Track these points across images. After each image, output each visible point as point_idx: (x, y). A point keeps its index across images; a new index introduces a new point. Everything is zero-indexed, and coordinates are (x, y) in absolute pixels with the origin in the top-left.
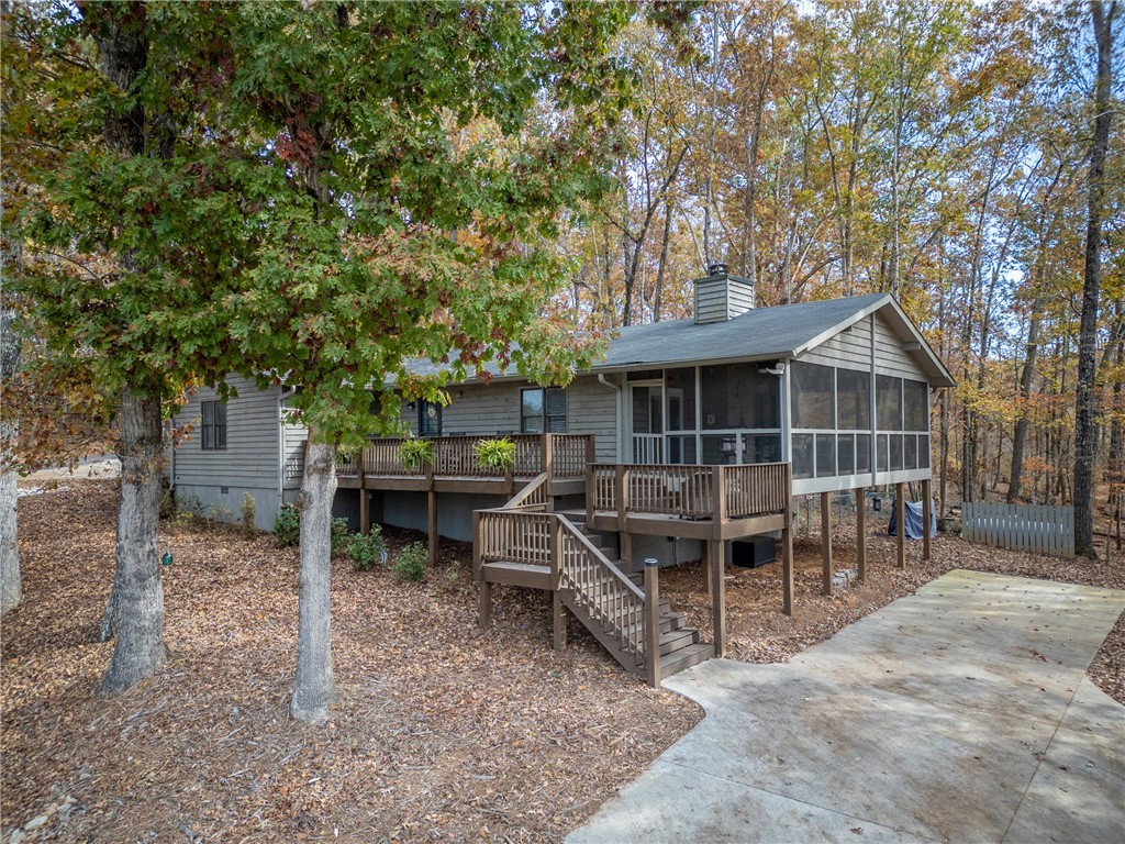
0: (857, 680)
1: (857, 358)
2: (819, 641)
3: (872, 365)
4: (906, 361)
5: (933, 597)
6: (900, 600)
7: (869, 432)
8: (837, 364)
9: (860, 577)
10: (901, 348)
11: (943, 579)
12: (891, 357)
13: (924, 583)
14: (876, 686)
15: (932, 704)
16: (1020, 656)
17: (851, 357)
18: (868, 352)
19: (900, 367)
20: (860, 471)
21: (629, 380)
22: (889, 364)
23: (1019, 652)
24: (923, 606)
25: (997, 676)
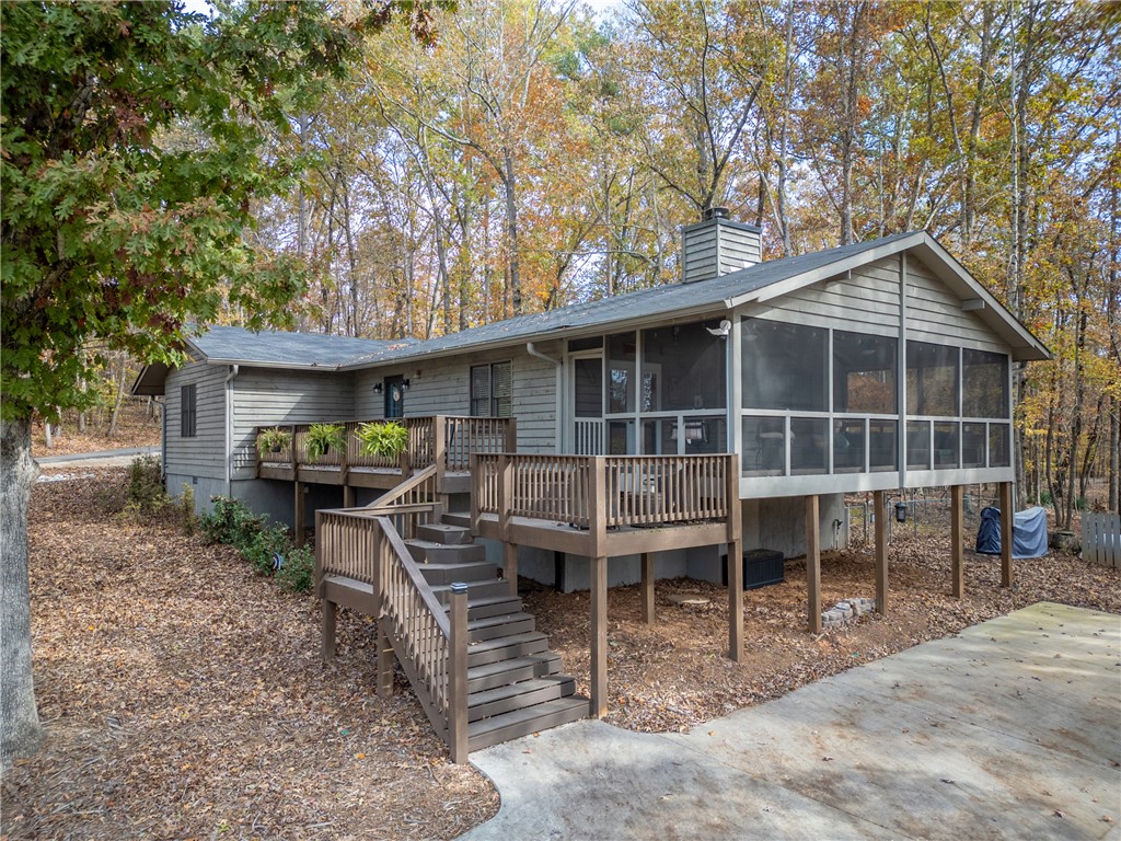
0: (768, 770)
1: (872, 318)
2: (759, 699)
3: (900, 328)
4: (967, 324)
5: (983, 641)
6: (931, 643)
7: (896, 417)
8: (833, 325)
9: (878, 609)
10: (959, 308)
11: (1014, 616)
12: (940, 318)
13: (982, 619)
14: (789, 784)
15: (855, 823)
16: (1054, 746)
17: (861, 316)
18: (896, 310)
19: (959, 332)
20: (875, 468)
21: (569, 351)
22: (935, 328)
23: (1056, 739)
24: (958, 654)
25: (993, 780)
